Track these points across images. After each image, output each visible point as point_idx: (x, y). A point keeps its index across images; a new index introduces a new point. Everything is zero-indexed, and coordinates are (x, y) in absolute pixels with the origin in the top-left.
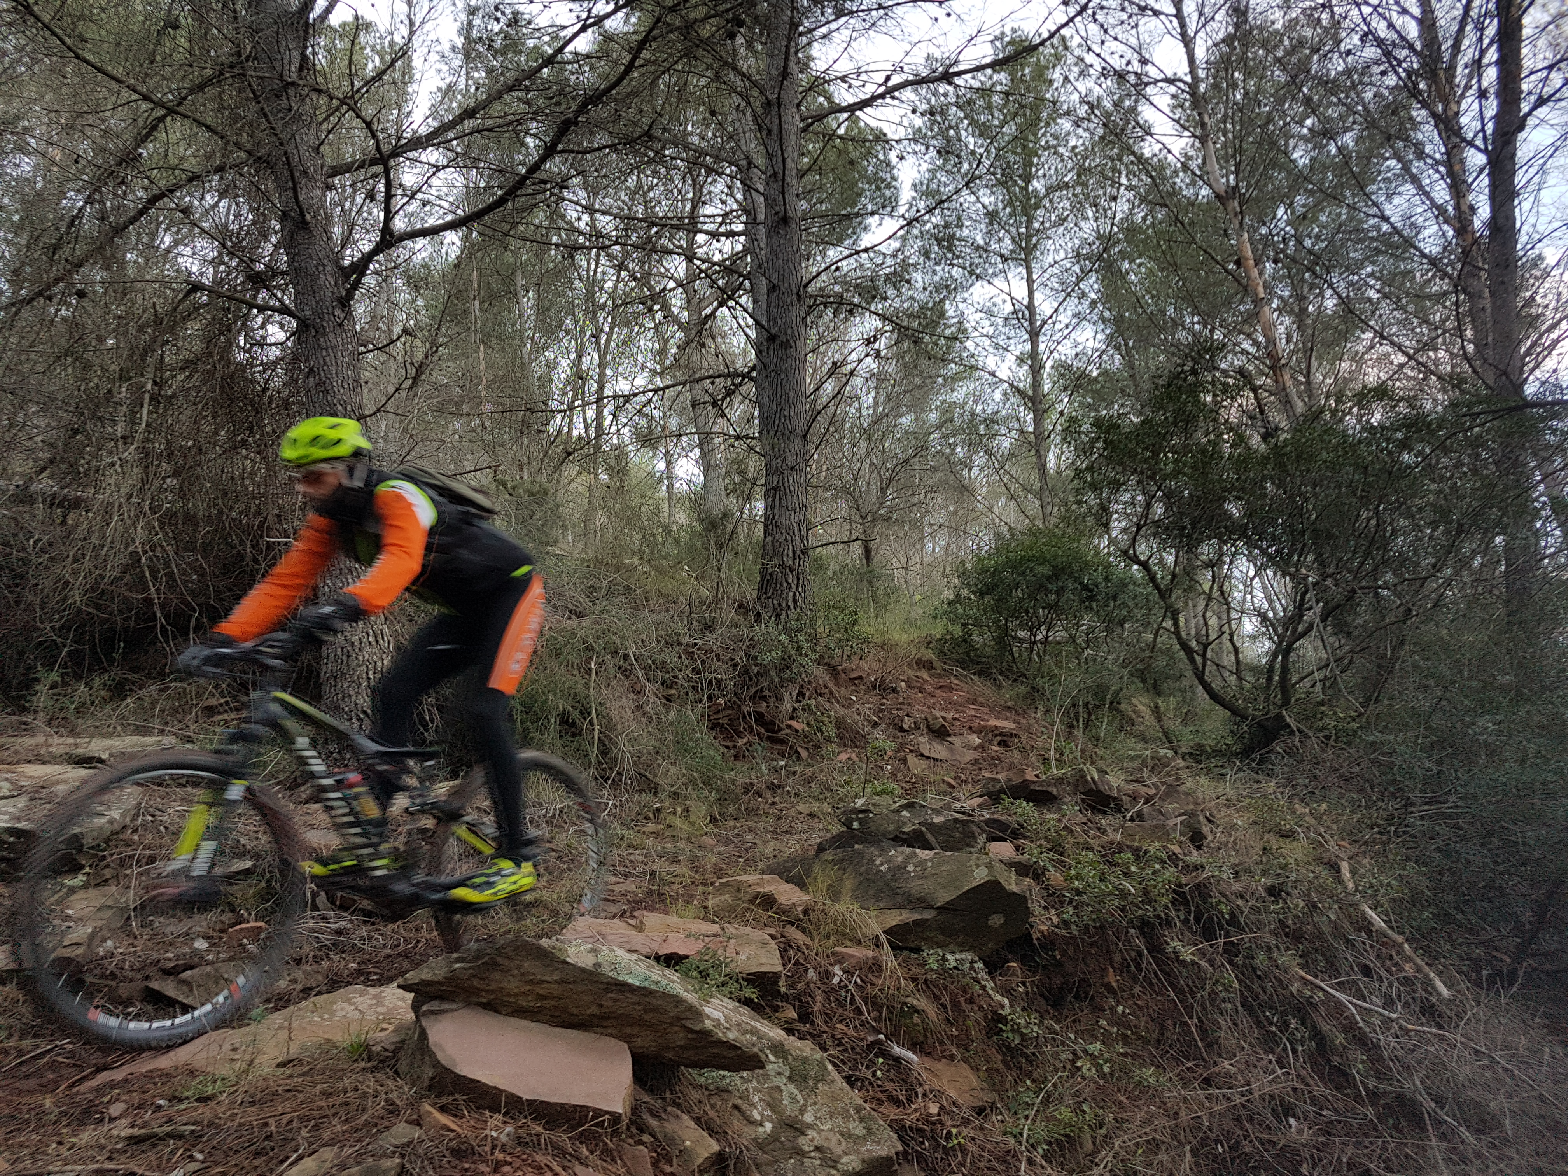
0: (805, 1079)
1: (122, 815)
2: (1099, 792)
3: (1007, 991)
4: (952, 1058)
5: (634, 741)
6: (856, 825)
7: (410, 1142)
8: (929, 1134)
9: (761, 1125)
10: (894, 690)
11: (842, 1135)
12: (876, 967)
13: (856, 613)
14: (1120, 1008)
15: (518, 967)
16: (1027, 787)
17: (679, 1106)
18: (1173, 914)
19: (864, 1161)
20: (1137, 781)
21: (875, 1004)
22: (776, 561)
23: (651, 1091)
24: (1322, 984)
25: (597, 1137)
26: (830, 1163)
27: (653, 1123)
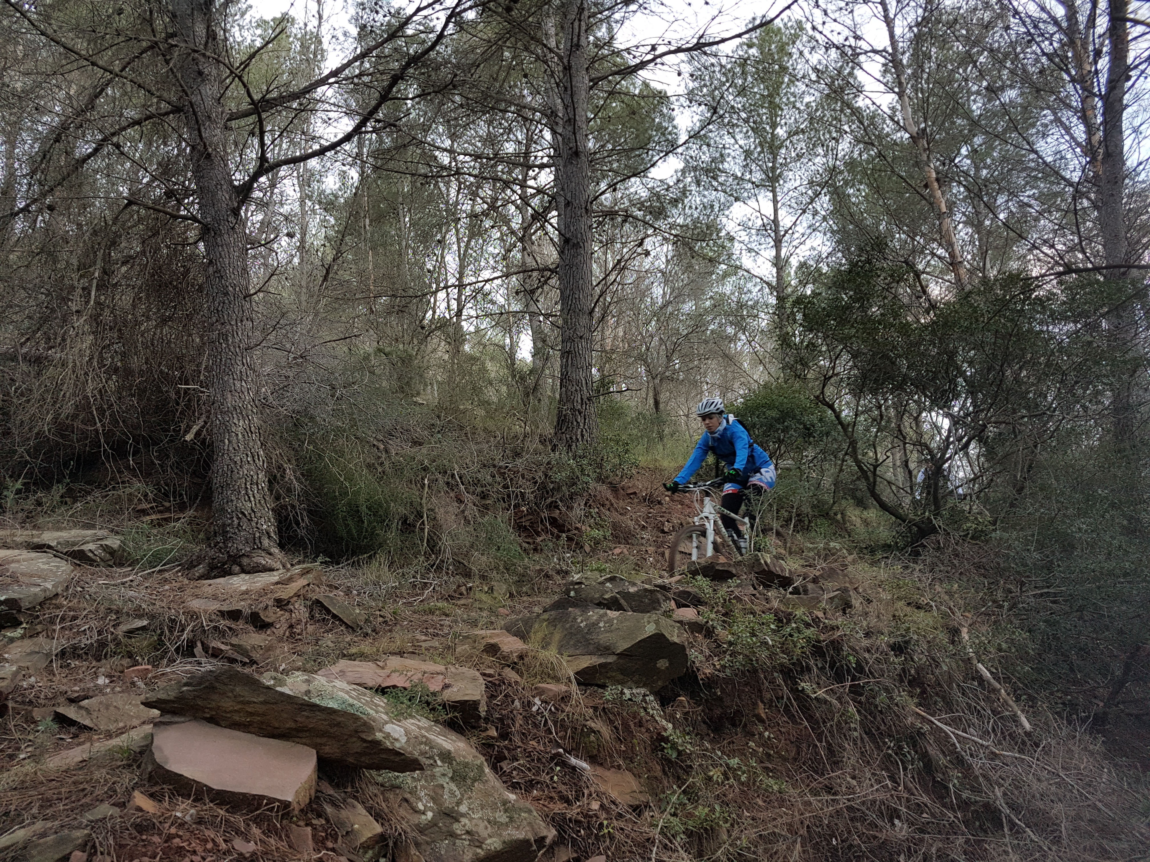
0: (464, 779)
1: (53, 586)
2: (770, 572)
3: (671, 718)
4: (619, 767)
5: (454, 537)
6: (572, 594)
7: (105, 818)
8: (585, 825)
9: (424, 813)
10: (659, 503)
11: (489, 822)
12: (565, 698)
13: (627, 444)
14: (767, 734)
15: (232, 691)
16: (713, 567)
17: (356, 798)
18: (812, 663)
19: (504, 842)
20: (810, 566)
21: (562, 726)
22: (570, 405)
23: (337, 786)
24: (933, 719)
25: (269, 819)
26: (477, 844)
27: (329, 809)
